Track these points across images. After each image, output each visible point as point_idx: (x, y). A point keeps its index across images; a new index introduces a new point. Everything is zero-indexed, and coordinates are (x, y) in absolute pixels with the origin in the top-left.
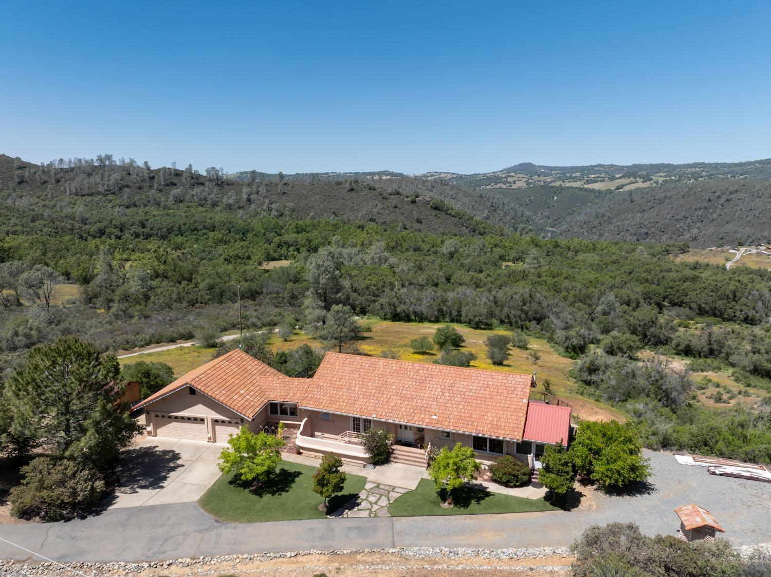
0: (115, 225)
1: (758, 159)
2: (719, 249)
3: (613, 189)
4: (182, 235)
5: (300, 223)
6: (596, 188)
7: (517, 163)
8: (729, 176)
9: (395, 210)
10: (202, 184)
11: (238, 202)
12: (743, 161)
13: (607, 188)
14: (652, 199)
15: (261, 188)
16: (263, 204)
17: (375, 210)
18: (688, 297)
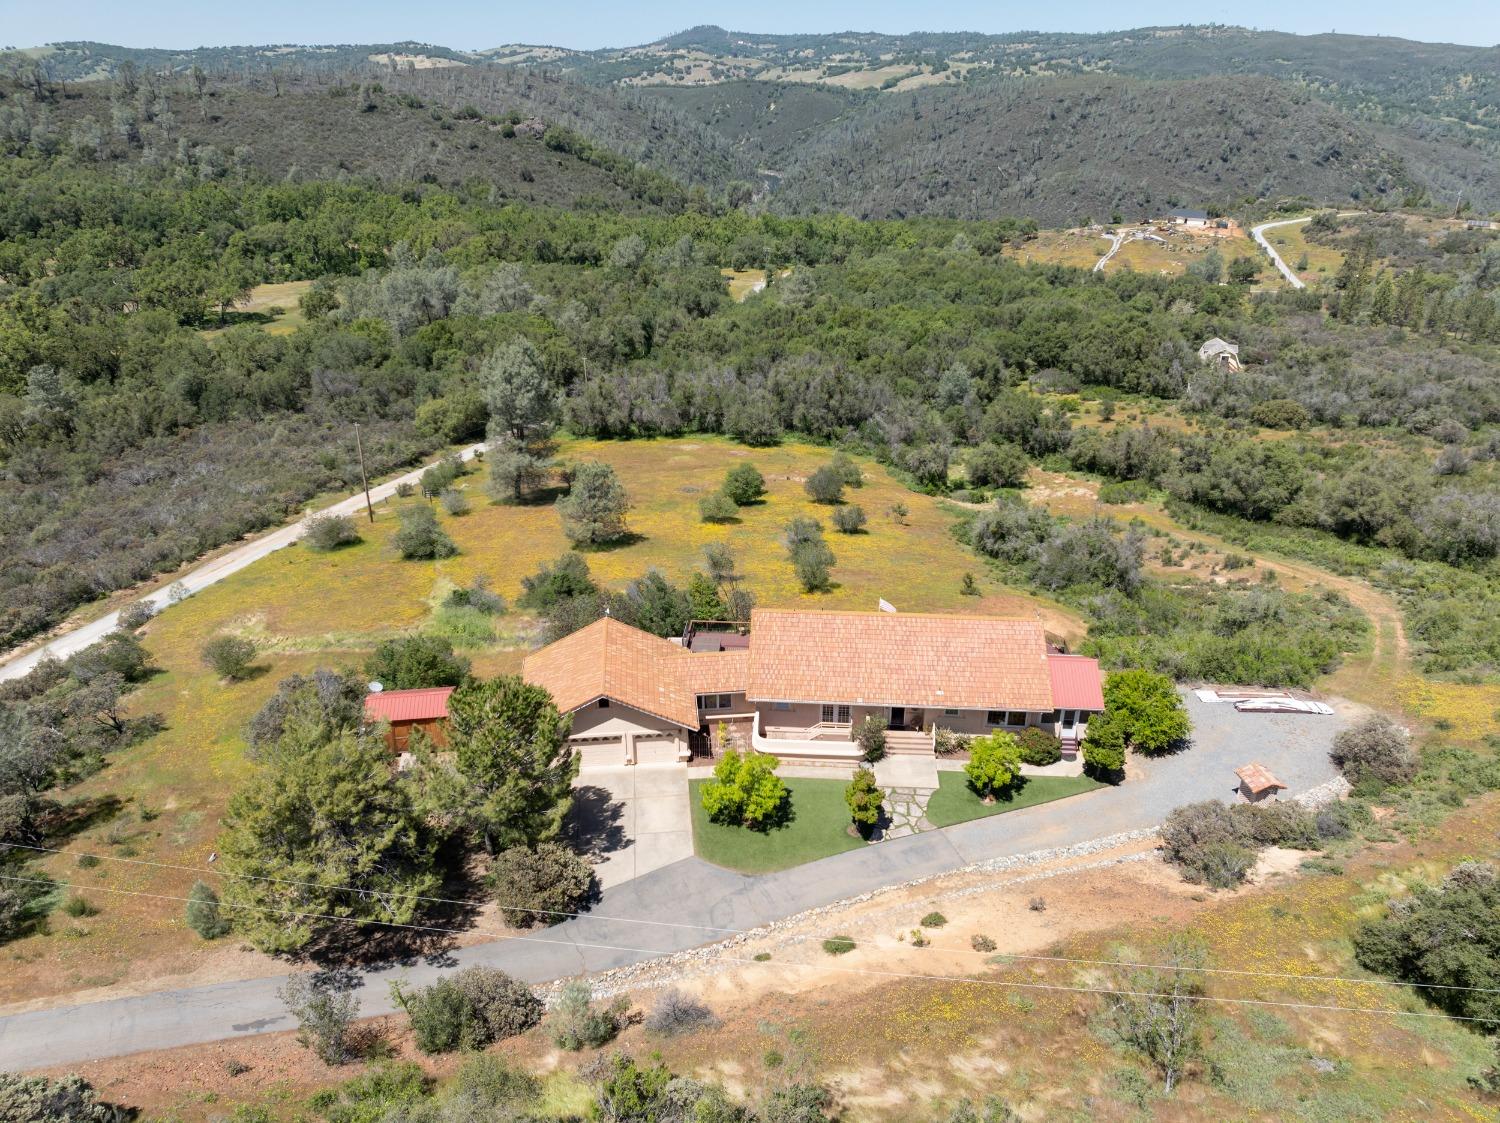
1: (1129, 29)
2: (1085, 231)
3: (878, 86)
6: (847, 86)
7: (690, 27)
8: (1080, 61)
9: (472, 153)
11: (108, 143)
13: (868, 85)
14: (953, 112)
15: (157, 107)
16: (172, 146)
17: (433, 156)
18: (1067, 351)
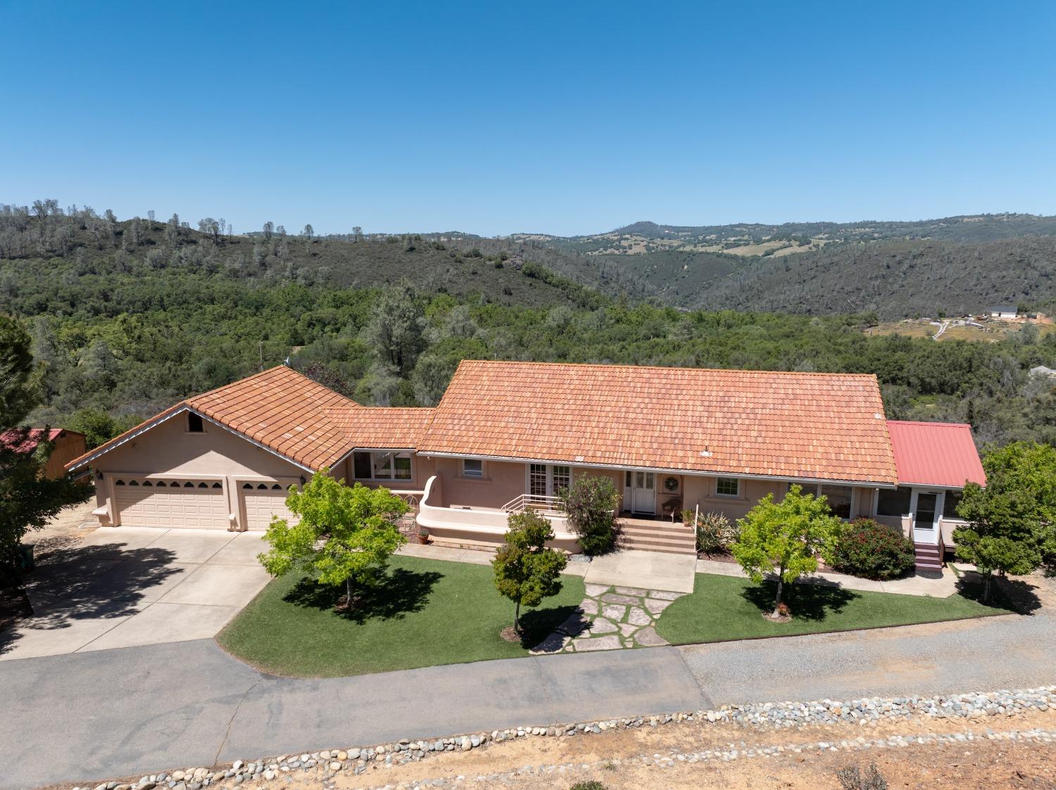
0: (63, 297)
1: (942, 217)
2: (917, 321)
3: (760, 255)
4: (165, 310)
5: (339, 293)
6: (738, 254)
7: (633, 223)
8: (908, 238)
9: (473, 277)
10: (194, 242)
11: (247, 267)
12: (924, 219)
13: (753, 254)
14: (813, 266)
15: (281, 247)
16: (284, 269)
17: (447, 276)
18: (905, 370)
